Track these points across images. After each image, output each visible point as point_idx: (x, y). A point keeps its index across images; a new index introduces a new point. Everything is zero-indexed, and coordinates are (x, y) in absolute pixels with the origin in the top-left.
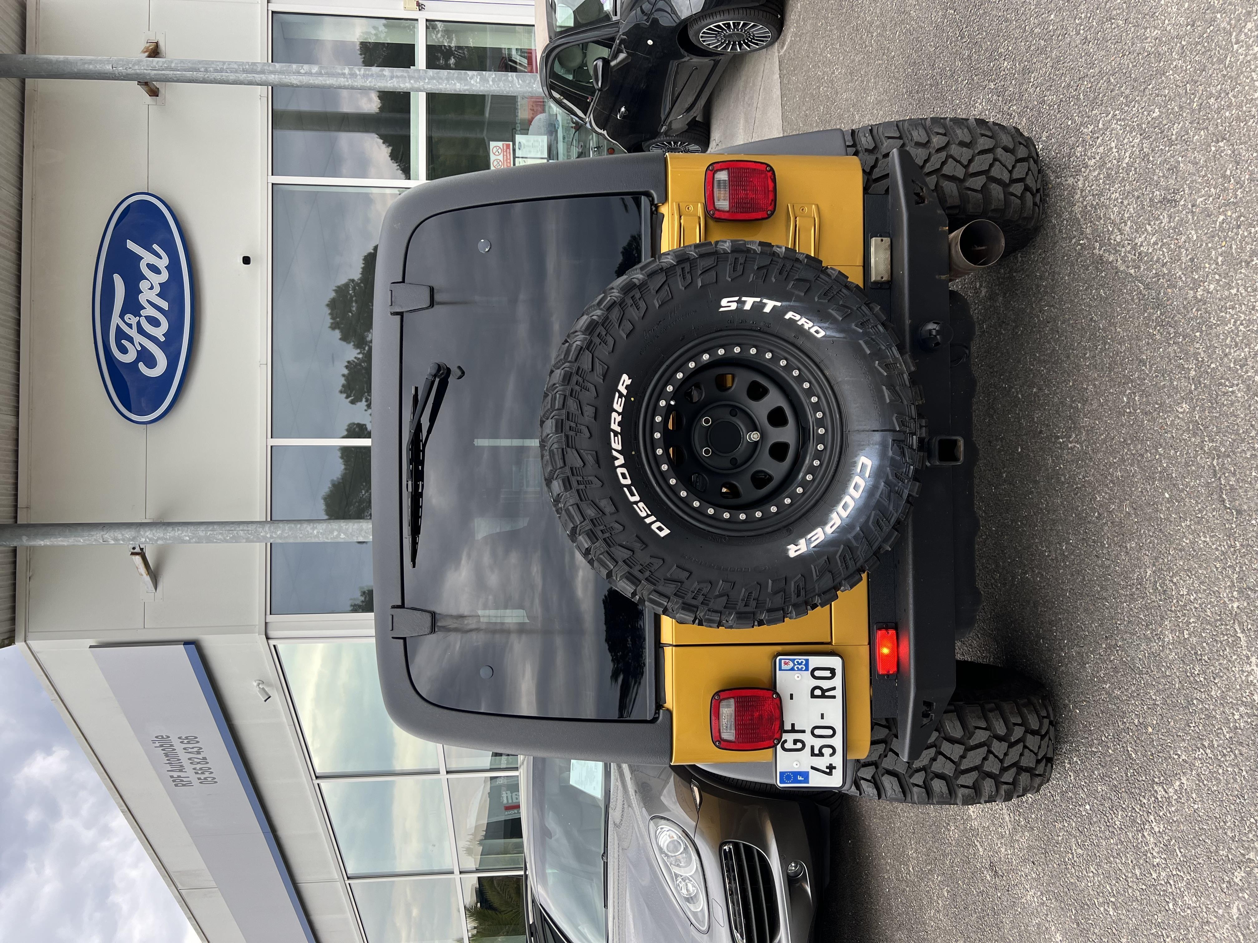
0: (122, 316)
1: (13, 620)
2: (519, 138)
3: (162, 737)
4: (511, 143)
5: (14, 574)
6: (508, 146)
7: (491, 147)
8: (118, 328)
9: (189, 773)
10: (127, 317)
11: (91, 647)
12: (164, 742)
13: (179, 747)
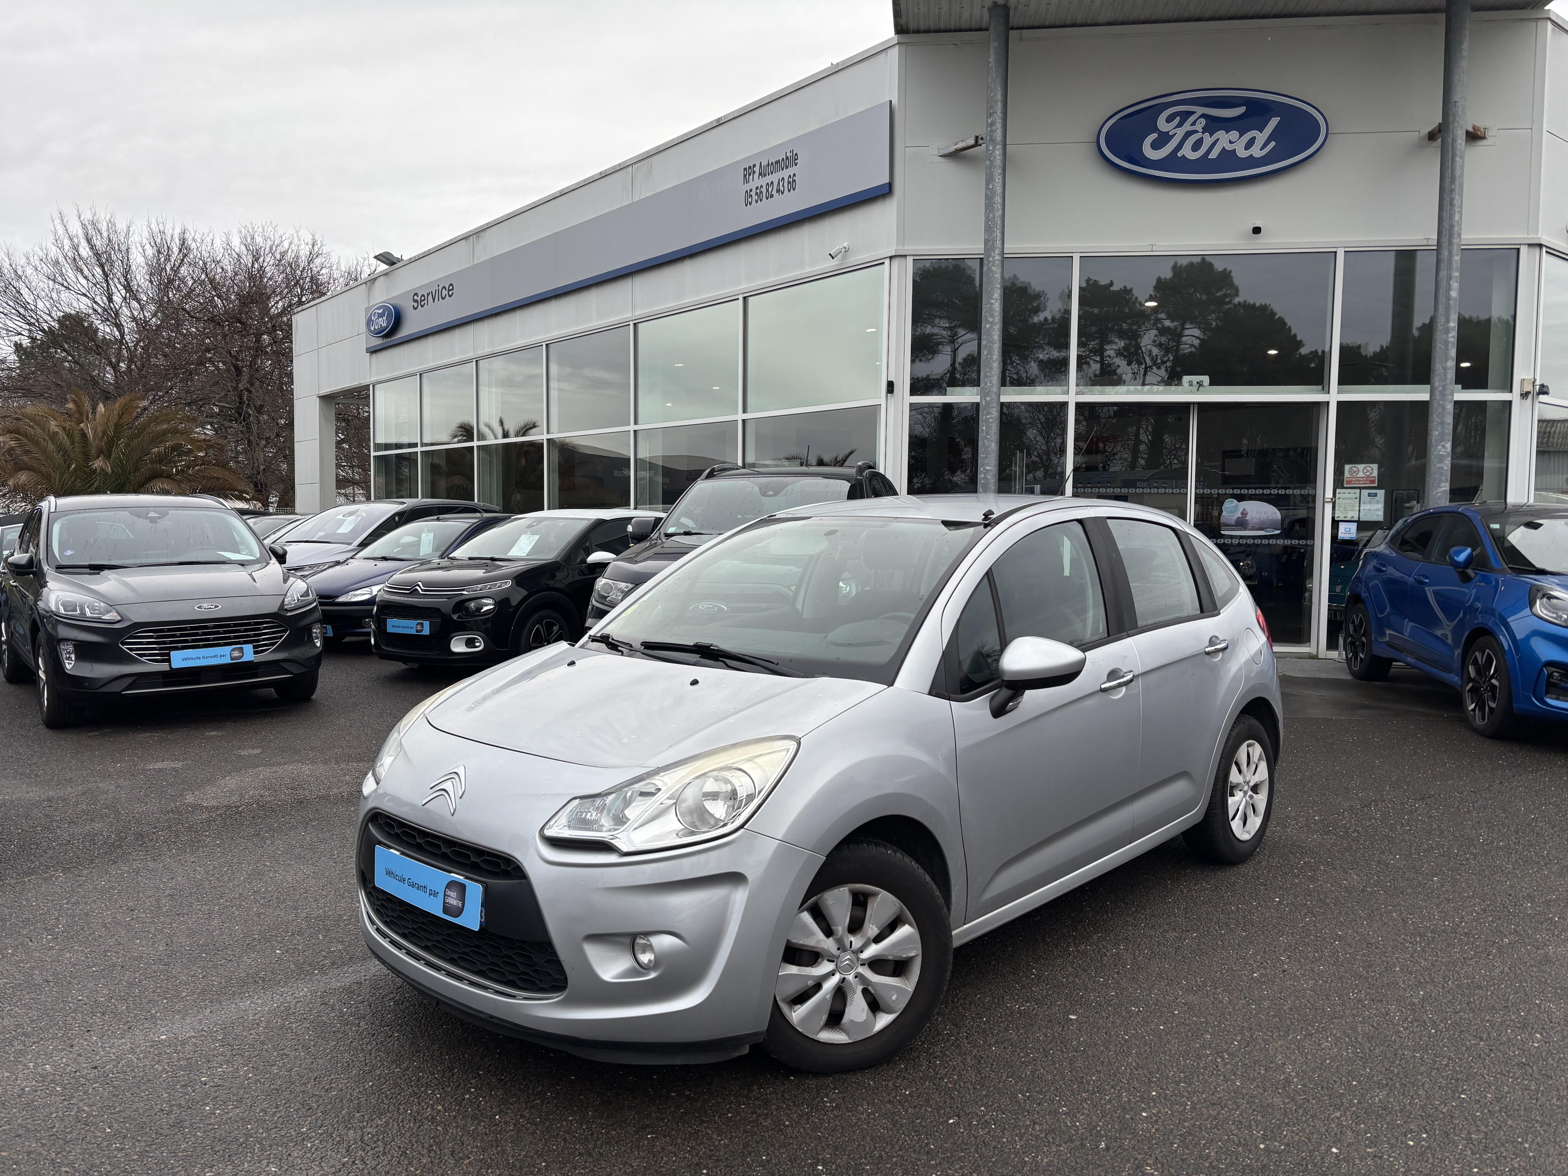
0: (1203, 116)
1: (917, 32)
2: (1381, 493)
3: (796, 160)
4: (1376, 485)
5: (960, 30)
6: (1372, 482)
7: (1372, 465)
8: (1193, 113)
9: (757, 182)
10: (1203, 121)
11: (891, 101)
12: (791, 160)
13: (785, 173)
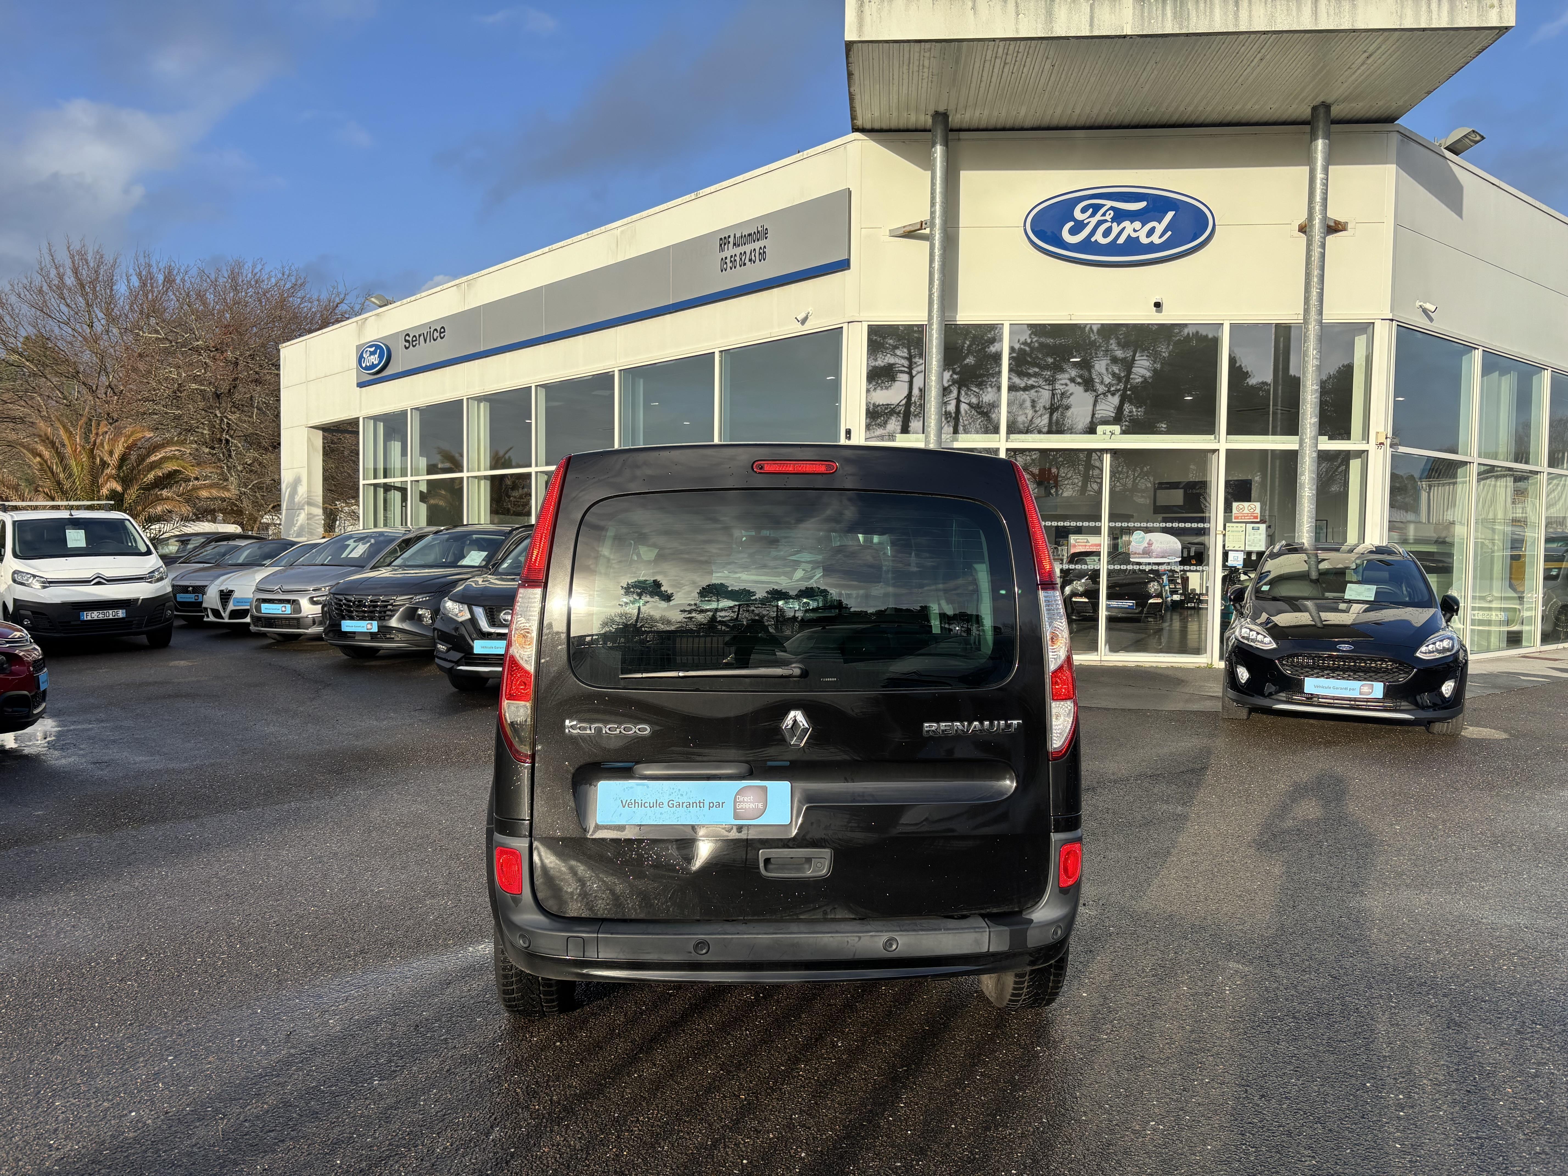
0: (1112, 208)
1: (872, 130)
2: (1263, 527)
3: (766, 234)
4: (1259, 520)
5: (907, 131)
6: (1256, 517)
7: (1256, 504)
8: (1103, 205)
9: (731, 251)
11: (849, 189)
13: (757, 245)
